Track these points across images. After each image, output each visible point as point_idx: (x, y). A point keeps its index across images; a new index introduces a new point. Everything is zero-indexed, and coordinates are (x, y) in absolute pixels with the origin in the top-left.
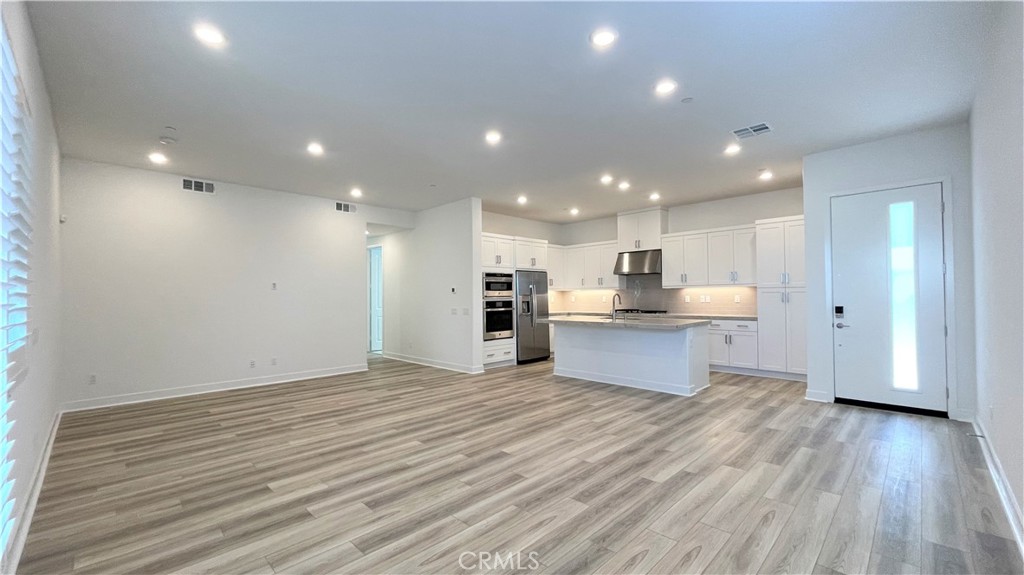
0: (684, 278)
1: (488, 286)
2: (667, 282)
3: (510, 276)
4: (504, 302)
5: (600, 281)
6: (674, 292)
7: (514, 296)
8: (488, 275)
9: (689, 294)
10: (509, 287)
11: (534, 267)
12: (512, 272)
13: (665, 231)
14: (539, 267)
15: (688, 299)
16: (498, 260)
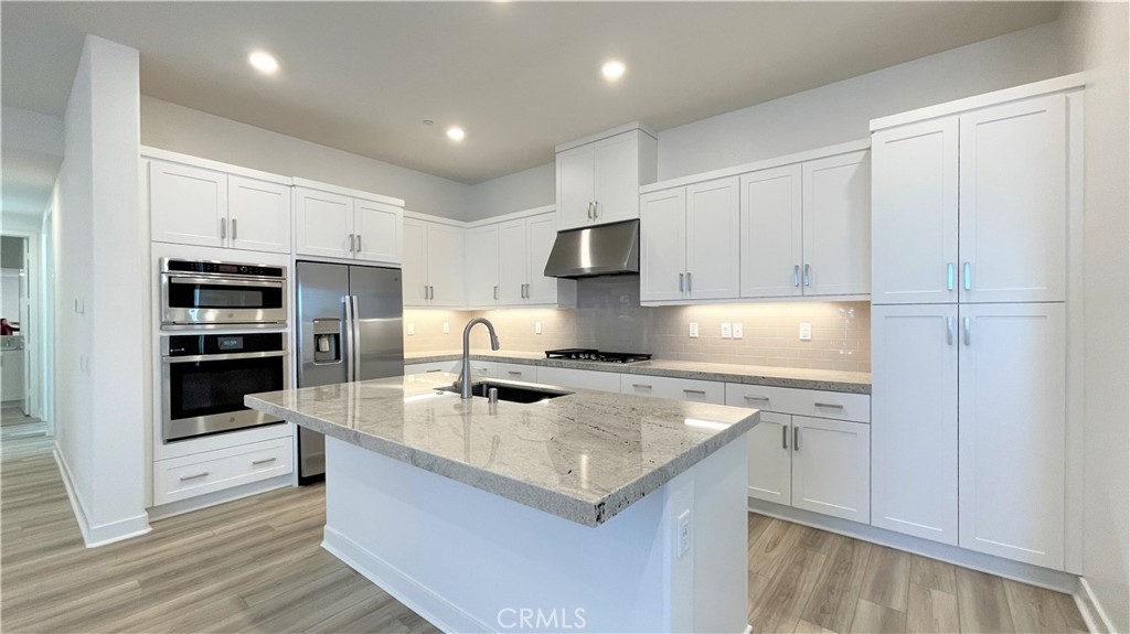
0: (685, 281)
1: (180, 296)
2: (651, 291)
3: (276, 272)
4: (246, 337)
5: (525, 291)
6: (667, 313)
7: (291, 321)
8: (177, 266)
9: (700, 319)
10: (272, 299)
11: (360, 256)
12: (287, 263)
13: (648, 176)
14: (373, 254)
15: (694, 331)
16: (228, 229)
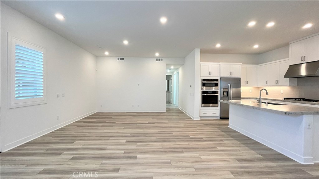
1: (204, 85)
3: (217, 80)
4: (212, 91)
5: (277, 82)
7: (219, 89)
8: (204, 80)
10: (216, 85)
11: (232, 76)
12: (219, 78)
14: (235, 75)
16: (210, 73)
